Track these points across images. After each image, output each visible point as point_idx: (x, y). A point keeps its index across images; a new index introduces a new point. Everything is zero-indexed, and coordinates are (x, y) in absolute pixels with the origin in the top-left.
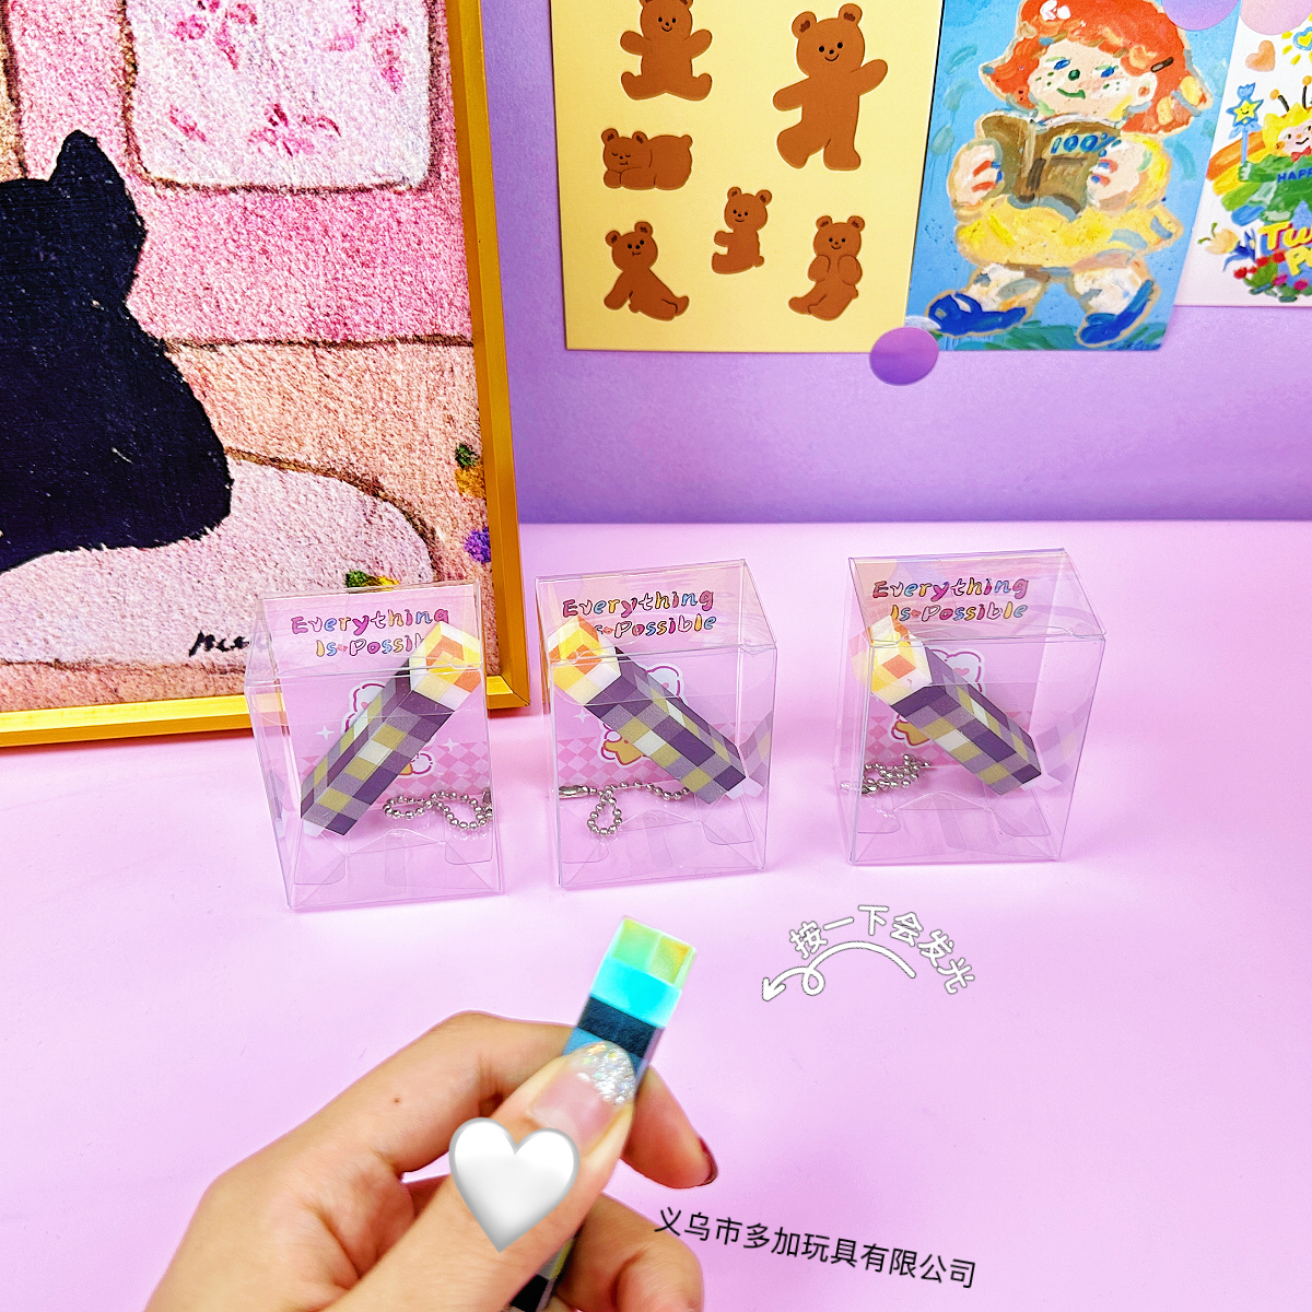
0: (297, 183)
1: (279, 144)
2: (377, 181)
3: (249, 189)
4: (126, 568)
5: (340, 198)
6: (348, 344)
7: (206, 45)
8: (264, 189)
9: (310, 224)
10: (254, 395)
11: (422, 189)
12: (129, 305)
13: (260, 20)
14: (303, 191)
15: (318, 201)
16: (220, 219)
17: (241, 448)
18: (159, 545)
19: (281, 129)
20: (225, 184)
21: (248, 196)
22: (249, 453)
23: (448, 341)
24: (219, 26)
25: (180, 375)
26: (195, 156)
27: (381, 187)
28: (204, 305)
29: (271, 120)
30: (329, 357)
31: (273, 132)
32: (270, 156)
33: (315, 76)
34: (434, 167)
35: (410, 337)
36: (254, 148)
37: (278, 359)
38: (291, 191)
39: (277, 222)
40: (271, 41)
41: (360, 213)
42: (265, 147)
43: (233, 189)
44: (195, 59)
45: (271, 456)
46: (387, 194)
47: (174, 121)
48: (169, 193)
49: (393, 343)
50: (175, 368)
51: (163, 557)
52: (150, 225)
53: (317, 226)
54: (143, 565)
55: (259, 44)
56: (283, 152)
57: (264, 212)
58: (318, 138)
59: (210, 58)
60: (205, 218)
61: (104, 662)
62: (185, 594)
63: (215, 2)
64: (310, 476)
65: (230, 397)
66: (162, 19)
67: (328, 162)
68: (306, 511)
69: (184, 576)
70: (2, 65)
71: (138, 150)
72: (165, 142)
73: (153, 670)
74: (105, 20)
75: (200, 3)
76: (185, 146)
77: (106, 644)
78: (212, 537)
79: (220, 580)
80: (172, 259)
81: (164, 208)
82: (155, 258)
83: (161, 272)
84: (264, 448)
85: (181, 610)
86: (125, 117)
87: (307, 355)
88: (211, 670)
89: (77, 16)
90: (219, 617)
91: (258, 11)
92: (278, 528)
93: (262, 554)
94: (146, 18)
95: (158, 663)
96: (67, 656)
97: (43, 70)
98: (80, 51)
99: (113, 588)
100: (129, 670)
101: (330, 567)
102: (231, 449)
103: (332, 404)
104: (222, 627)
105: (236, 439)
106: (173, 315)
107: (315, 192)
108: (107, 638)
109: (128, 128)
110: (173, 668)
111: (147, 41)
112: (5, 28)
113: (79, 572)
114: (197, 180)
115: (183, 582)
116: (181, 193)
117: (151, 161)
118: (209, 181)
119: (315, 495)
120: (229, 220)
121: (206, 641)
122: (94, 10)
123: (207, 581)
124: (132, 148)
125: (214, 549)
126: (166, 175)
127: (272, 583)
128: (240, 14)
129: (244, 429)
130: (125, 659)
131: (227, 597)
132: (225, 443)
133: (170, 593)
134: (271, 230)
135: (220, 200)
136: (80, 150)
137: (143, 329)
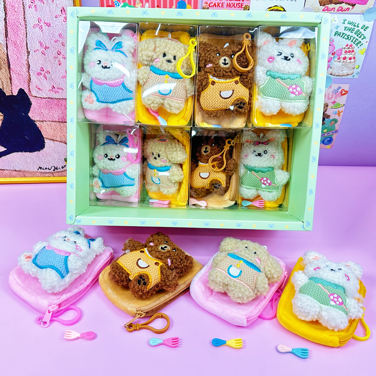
0: (57, 97)
1: (54, 91)
4: (27, 155)
6: (65, 122)
7: (42, 76)
8: (51, 98)
10: (49, 129)
12: (29, 115)
13: (51, 73)
14: (58, 99)
15: (60, 101)
18: (33, 152)
19: (54, 89)
20: (45, 97)
21: (49, 99)
22: (48, 138)
24: (44, 74)
25: (37, 126)
26: (40, 93)
28: (41, 116)
29: (52, 88)
30: (62, 124)
32: (52, 93)
33: (60, 82)
36: (50, 92)
37: (53, 124)
38: (56, 99)
40: (52, 76)
43: (46, 98)
44: (40, 78)
47: (37, 87)
48: (36, 98)
50: (36, 125)
51: (33, 154)
52: (32, 103)
54: (30, 155)
55: (50, 77)
56: (54, 93)
57: (51, 102)
58: (60, 91)
59: (42, 78)
60: (41, 102)
61: (23, 170)
62: (37, 160)
63: (43, 71)
64: (58, 142)
65: (45, 129)
66: (35, 72)
67: (62, 95)
68: (58, 148)
69: (37, 157)
70: (9, 78)
71: (31, 91)
72: (35, 91)
73: (32, 172)
74: (26, 72)
75: (41, 70)
76: (38, 91)
77: (24, 168)
78: (42, 151)
79: (43, 158)
80: (36, 108)
81: (35, 100)
82: (33, 108)
83: (34, 110)
84: (51, 138)
85: (36, 163)
86: (29, 87)
87: (58, 123)
88: (41, 173)
89: (21, 71)
90: (43, 164)
91: (50, 72)
92: (53, 150)
93: (50, 154)
94: (32, 72)
95: (32, 171)
96: (17, 169)
97: (16, 79)
98: (22, 76)
99: (25, 159)
100: (27, 172)
101: (62, 157)
102: (45, 138)
103: (62, 131)
104: (43, 166)
105: (46, 136)
106: (36, 117)
107: (60, 99)
108: (24, 167)
109: (29, 88)
110: (35, 172)
111: (32, 76)
112: (10, 73)
113: (19, 156)
114: (40, 96)
115: (37, 158)
116: (38, 98)
117: (33, 93)
118: (42, 97)
119: (59, 145)
120: (45, 103)
121: (41, 168)
122: (24, 70)
123: (41, 158)
124: (30, 91)
125: (42, 153)
126: (35, 95)
127: (52, 159)
128: (47, 72)
129: (47, 134)
130: (27, 170)
131: (44, 161)
132: (44, 136)
133: (34, 160)
134: (52, 104)
135: (44, 99)
136: (21, 91)
137: (31, 118)
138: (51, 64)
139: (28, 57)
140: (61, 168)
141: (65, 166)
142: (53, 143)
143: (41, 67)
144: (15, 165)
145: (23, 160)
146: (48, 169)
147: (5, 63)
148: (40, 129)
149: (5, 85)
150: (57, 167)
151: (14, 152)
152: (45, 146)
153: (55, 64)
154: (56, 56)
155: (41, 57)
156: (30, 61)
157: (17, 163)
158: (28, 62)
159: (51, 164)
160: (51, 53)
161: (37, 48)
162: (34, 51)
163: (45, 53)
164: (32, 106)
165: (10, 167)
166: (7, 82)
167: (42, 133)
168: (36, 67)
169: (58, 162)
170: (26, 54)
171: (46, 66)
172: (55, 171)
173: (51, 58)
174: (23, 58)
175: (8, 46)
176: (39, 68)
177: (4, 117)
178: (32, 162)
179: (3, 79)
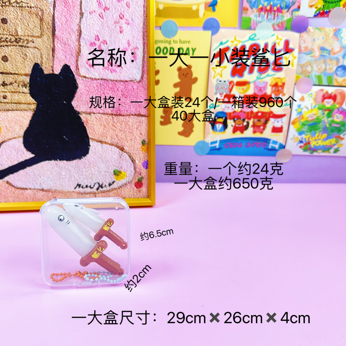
0: (112, 78)
1: (109, 70)
2: (130, 79)
3: (102, 79)
4: (63, 166)
5: (121, 83)
6: (120, 115)
8: (105, 80)
9: (114, 88)
10: (98, 126)
11: (139, 82)
13: (108, 44)
14: (113, 81)
15: (117, 83)
16: (95, 85)
17: (93, 138)
18: (71, 160)
19: (110, 67)
20: (97, 78)
21: (102, 81)
22: (95, 139)
23: (142, 116)
24: (99, 44)
25: (81, 120)
26: (91, 72)
27: (130, 81)
29: (108, 65)
30: (115, 118)
31: (108, 68)
32: (107, 73)
34: (142, 78)
35: (134, 114)
36: (104, 71)
37: (104, 117)
38: (111, 81)
39: (107, 87)
41: (125, 86)
42: (106, 71)
43: (98, 79)
45: (100, 140)
46: (132, 83)
47: (87, 63)
48: (84, 79)
49: (130, 115)
50: (81, 118)
51: (72, 163)
53: (116, 89)
54: (67, 165)
55: (107, 49)
56: (110, 72)
57: (105, 85)
58: (118, 70)
60: (92, 85)
61: (54, 190)
62: (75, 173)
63: (99, 40)
64: (108, 146)
65: (92, 126)
66: (87, 42)
67: (120, 75)
68: (106, 154)
69: (76, 168)
70: (51, 49)
71: (79, 69)
72: (85, 68)
73: (66, 192)
74: (75, 41)
75: (96, 40)
76: (89, 69)
77: (55, 185)
78: (84, 159)
79: (84, 170)
80: (83, 94)
81: (83, 82)
82: (79, 93)
83: (81, 97)
84: (99, 138)
85: (74, 177)
86: (77, 62)
87: (111, 117)
88: (79, 193)
89: (69, 40)
90: (83, 179)
91: (108, 42)
92: (100, 158)
93: (95, 164)
94: (84, 41)
95: (67, 190)
96: (45, 188)
97: (60, 51)
98: (69, 47)
99: (59, 171)
100: (60, 192)
101: (110, 168)
102: (91, 138)
103: (115, 129)
104: (83, 182)
105: (92, 136)
106: (82, 106)
107: (116, 81)
108: (55, 183)
109: (77, 64)
110: (70, 192)
111: (84, 46)
112: (53, 41)
113: (51, 166)
114: (91, 76)
115: (75, 170)
116: (87, 79)
117: (81, 72)
118: (93, 77)
119: (109, 150)
120: (97, 86)
121: (79, 185)
122: (73, 39)
123: (81, 170)
124: (77, 68)
125: (84, 162)
126: (84, 75)
127: (96, 171)
128: (104, 42)
129: (94, 133)
130: (59, 189)
131: (86, 175)
132: (90, 136)
133: (72, 173)
134: (106, 89)
135: (95, 81)
136: (66, 68)
137: (75, 109)
138: (110, 32)
139: (80, 21)
140: (107, 185)
141: (113, 182)
142: (100, 147)
143: (96, 34)
144: (44, 181)
145: (56, 172)
146: (90, 187)
147: (49, 27)
148: (85, 125)
149: (45, 59)
150: (102, 185)
151: (45, 160)
152: (90, 151)
153: (115, 32)
154: (117, 21)
155: (97, 20)
156: (82, 26)
157: (47, 178)
158: (80, 27)
159: (94, 180)
160: (111, 16)
161: (94, 9)
162: (90, 13)
163: (103, 17)
164: (78, 90)
165: (35, 184)
166: (49, 54)
167: (88, 131)
168: (89, 35)
169: (104, 176)
170: (79, 16)
171: (103, 34)
172: (99, 190)
173: (111, 23)
174: (74, 22)
175: (56, 5)
176: (94, 36)
177: (37, 107)
178: (68, 176)
179: (44, 50)
